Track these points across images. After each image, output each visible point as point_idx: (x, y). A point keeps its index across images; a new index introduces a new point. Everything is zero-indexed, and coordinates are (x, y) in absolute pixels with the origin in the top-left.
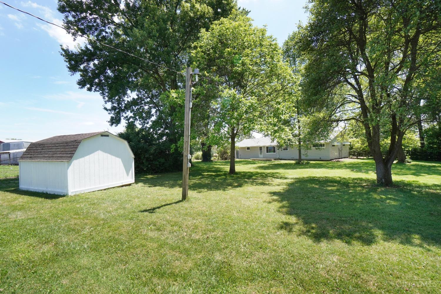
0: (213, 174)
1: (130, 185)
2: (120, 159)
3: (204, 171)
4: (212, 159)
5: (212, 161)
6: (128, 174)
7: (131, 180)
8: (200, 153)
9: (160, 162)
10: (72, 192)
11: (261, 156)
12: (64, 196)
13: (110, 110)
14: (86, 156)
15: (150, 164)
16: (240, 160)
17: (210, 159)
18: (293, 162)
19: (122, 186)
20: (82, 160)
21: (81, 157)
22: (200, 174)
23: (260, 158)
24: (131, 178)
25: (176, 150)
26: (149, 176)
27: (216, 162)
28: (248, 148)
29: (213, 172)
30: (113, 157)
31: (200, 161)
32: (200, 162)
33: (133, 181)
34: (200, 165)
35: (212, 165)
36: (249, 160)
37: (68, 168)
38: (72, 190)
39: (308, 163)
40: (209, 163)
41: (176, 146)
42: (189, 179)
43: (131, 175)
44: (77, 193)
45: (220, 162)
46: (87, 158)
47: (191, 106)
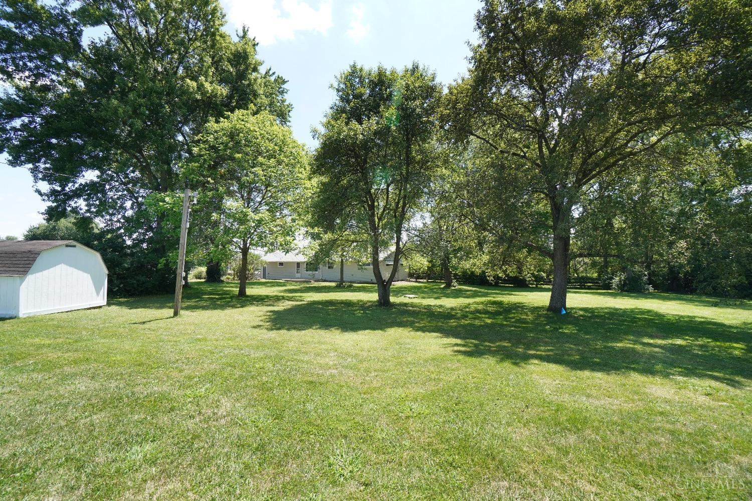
0: (217, 297)
1: (100, 307)
2: (89, 275)
3: (205, 294)
4: (224, 278)
5: (223, 281)
6: (98, 293)
7: (102, 301)
8: (204, 269)
9: (138, 281)
10: (24, 314)
11: (298, 275)
12: (15, 317)
13: (45, 194)
14: (44, 270)
15: (121, 283)
16: (267, 280)
17: (219, 278)
18: (333, 284)
19: (90, 308)
20: (38, 275)
21: (38, 272)
22: (198, 297)
23: (297, 278)
24: (102, 299)
25: (167, 265)
26: (122, 300)
27: (228, 283)
28: (281, 264)
29: (218, 295)
30: (80, 272)
31: (203, 280)
32: (202, 282)
33: (104, 302)
34: (202, 287)
35: (220, 287)
36: (281, 281)
37: (21, 285)
38: (24, 311)
39: (351, 286)
40: (216, 284)
41: (167, 260)
42: (182, 302)
43: (102, 294)
44: (31, 315)
45: (233, 283)
46: (45, 272)
47: (188, 226)
